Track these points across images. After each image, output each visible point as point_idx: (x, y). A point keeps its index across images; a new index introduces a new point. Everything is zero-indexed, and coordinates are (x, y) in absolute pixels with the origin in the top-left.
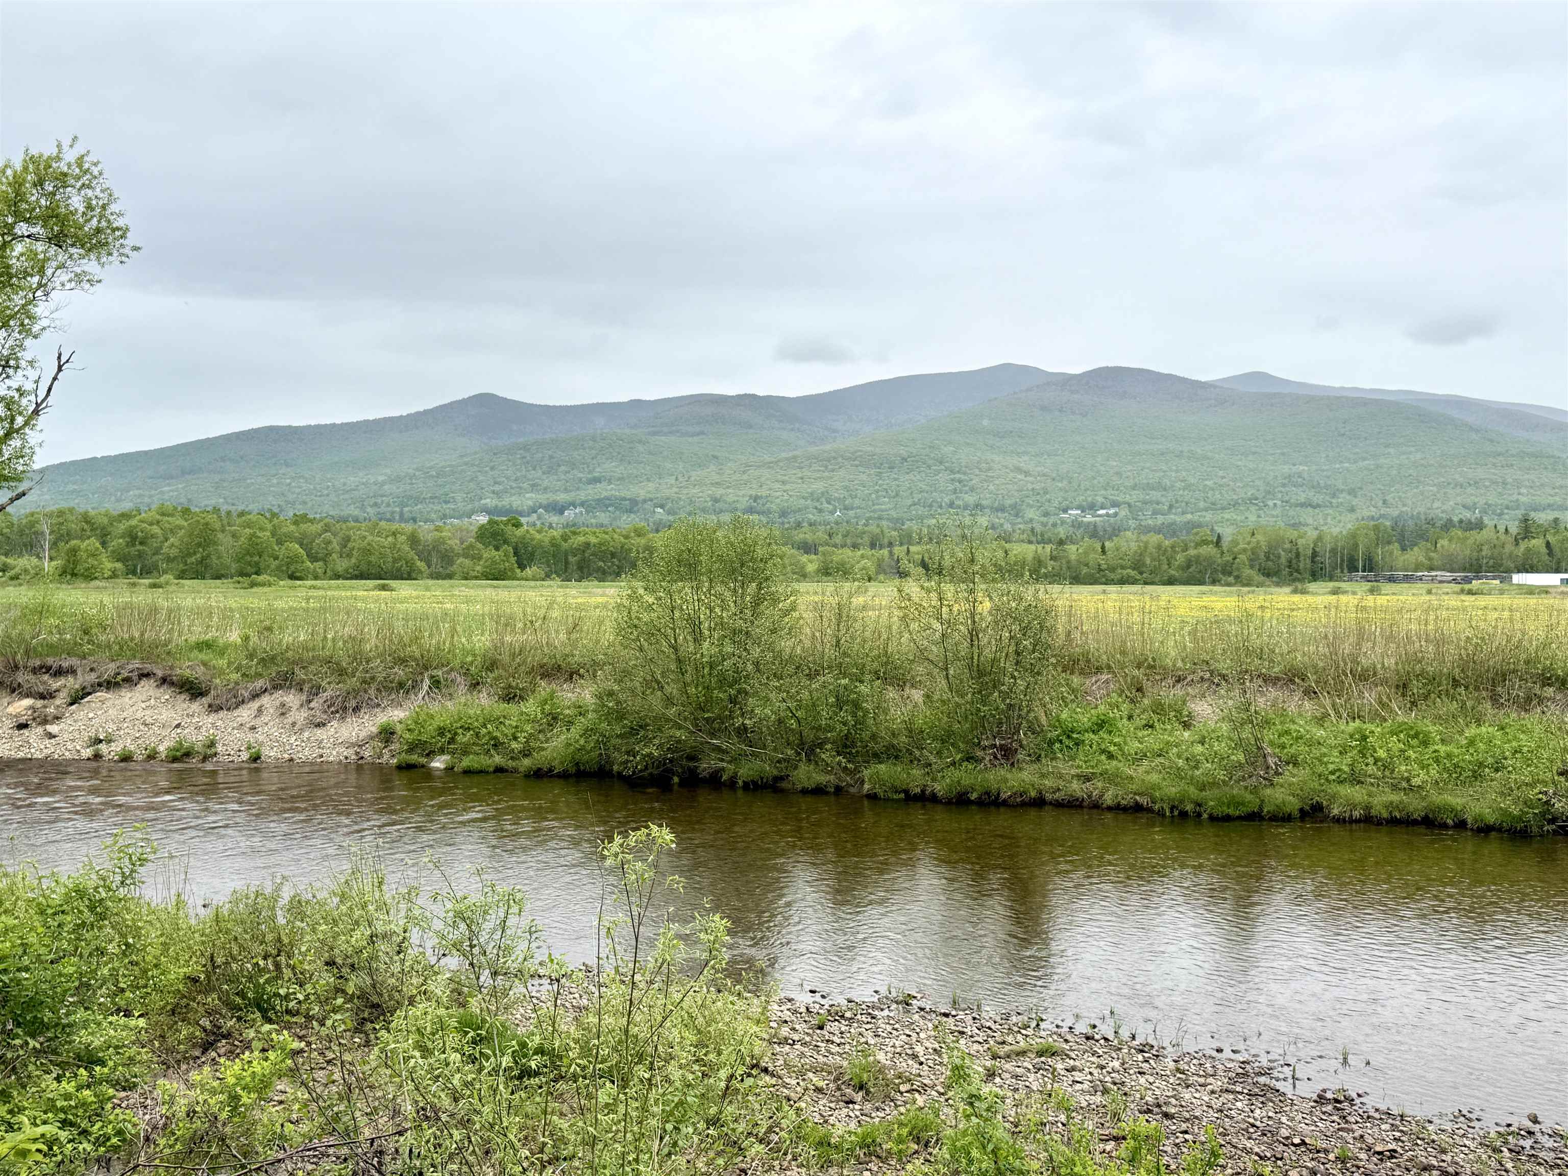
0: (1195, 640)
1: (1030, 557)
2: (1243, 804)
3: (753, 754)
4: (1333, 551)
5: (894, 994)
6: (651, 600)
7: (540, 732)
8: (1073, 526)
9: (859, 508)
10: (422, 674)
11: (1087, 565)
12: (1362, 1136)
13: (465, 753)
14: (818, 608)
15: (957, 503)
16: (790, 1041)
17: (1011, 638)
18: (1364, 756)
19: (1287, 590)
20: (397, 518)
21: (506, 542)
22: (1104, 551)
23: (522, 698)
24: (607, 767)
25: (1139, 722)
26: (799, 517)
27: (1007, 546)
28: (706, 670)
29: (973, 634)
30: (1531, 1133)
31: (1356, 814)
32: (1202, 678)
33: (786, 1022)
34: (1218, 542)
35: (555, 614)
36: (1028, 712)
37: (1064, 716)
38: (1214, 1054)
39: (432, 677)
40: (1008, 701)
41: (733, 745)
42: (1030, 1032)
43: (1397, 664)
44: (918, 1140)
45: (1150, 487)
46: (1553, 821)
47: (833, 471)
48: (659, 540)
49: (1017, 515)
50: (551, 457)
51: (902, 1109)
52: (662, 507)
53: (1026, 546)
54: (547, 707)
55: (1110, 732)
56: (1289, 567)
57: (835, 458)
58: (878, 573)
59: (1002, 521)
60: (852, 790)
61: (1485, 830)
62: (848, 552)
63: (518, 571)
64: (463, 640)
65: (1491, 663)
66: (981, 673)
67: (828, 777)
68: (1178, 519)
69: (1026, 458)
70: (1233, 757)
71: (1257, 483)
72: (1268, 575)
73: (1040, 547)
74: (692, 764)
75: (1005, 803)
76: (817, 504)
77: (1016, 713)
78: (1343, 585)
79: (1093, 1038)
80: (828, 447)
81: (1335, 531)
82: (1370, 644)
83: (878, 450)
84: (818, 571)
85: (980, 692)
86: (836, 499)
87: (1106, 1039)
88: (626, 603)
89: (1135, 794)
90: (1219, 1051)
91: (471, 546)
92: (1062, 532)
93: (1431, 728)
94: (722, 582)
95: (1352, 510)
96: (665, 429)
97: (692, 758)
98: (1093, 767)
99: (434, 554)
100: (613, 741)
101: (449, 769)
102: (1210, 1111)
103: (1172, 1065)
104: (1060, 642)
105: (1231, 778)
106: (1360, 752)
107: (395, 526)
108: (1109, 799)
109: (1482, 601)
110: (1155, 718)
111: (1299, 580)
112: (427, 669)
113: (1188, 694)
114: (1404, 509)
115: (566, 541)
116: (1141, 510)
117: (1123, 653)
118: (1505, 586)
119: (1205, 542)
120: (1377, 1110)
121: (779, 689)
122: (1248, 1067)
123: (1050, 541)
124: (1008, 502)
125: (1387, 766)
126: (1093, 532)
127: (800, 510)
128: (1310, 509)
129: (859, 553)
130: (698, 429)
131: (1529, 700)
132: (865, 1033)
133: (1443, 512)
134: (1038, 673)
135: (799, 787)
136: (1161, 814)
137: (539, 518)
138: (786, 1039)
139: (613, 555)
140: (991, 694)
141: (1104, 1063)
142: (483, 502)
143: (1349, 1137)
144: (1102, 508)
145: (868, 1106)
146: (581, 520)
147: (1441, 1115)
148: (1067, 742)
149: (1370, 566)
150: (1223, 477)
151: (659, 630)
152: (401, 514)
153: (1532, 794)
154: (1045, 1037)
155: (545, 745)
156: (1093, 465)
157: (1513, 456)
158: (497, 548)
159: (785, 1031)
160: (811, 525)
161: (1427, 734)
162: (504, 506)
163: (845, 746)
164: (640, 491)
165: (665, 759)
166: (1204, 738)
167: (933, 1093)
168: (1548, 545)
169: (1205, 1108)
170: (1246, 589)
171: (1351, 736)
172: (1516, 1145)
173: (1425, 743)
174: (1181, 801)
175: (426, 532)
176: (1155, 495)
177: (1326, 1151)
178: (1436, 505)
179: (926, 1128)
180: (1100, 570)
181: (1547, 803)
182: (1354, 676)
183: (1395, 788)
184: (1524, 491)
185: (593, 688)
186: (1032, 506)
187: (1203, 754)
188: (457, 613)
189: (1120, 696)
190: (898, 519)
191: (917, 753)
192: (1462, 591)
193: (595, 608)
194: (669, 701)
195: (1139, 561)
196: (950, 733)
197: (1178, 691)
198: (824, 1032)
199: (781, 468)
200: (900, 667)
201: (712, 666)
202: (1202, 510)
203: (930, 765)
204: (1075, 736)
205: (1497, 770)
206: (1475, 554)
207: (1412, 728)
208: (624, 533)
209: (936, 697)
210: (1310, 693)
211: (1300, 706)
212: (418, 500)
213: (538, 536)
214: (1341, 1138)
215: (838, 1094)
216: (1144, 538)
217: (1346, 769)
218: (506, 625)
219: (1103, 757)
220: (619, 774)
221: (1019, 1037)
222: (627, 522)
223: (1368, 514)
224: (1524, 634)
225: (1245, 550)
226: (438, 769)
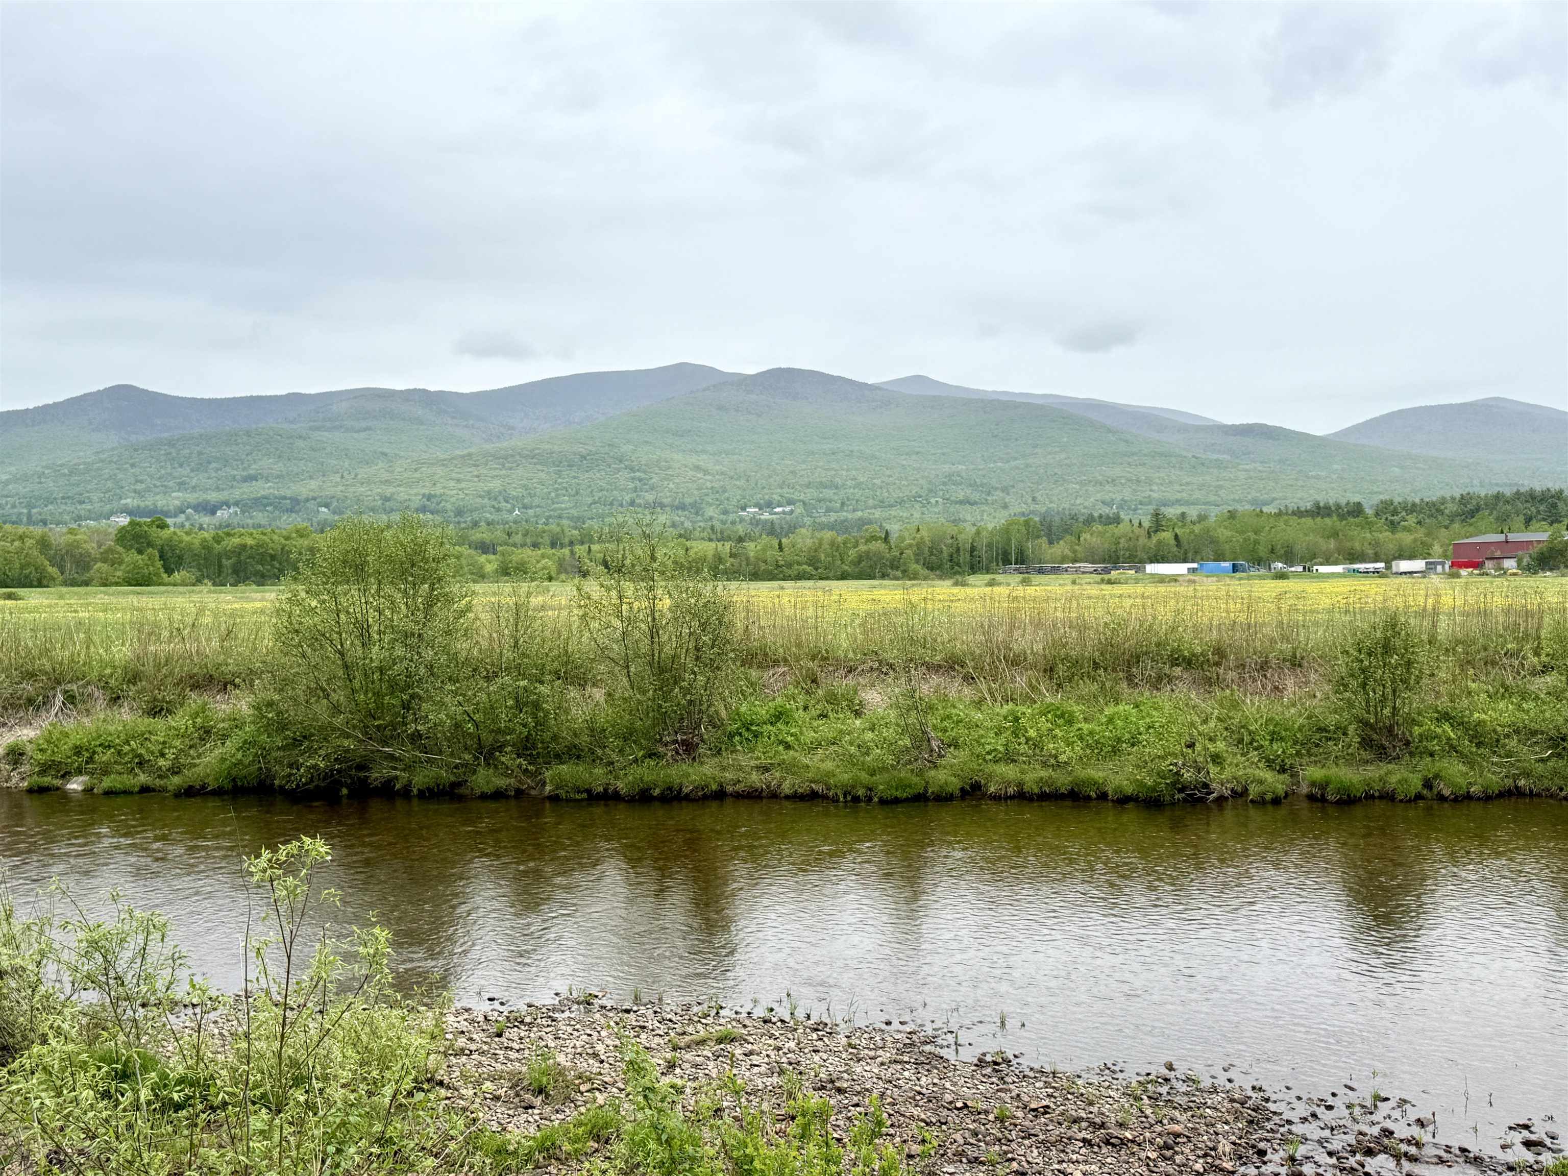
0: (865, 633)
1: (710, 554)
2: (910, 786)
3: (429, 761)
4: (989, 545)
5: (575, 995)
6: (314, 604)
7: (191, 747)
8: (751, 524)
9: (538, 506)
10: (54, 688)
11: (765, 562)
12: (1018, 1095)
13: (106, 772)
14: (496, 609)
15: (637, 501)
16: (467, 1052)
17: (691, 634)
18: (1017, 736)
19: (949, 582)
20: (25, 519)
21: (150, 544)
22: (781, 548)
23: (169, 712)
24: (268, 782)
25: (814, 713)
26: (475, 516)
27: (688, 544)
28: (376, 676)
29: (654, 632)
30: (1167, 1080)
31: (1011, 791)
32: (872, 668)
33: (463, 1032)
34: (886, 539)
35: (207, 620)
36: (709, 706)
37: (743, 709)
38: (884, 1027)
39: (66, 692)
40: (688, 697)
41: (405, 752)
42: (709, 1020)
43: (1044, 649)
44: (597, 1139)
45: (823, 485)
46: (1181, 791)
47: (511, 469)
48: (322, 541)
49: (697, 513)
50: (200, 453)
51: (583, 1110)
52: (327, 506)
53: (707, 543)
54: (199, 720)
55: (788, 723)
56: (951, 561)
57: (512, 456)
58: (559, 573)
59: (683, 519)
60: (533, 792)
61: (1123, 801)
62: (528, 551)
63: (165, 576)
64: (101, 651)
65: (1126, 646)
66: (662, 670)
67: (508, 781)
68: (850, 516)
69: (705, 457)
70: (900, 742)
71: (921, 481)
72: (931, 569)
73: (720, 544)
74: (362, 774)
75: (688, 798)
76: (495, 503)
77: (697, 708)
78: (999, 578)
79: (770, 1021)
80: (505, 444)
81: (990, 527)
82: (1020, 632)
83: (556, 448)
84: (497, 571)
85: (661, 689)
86: (516, 498)
87: (782, 1021)
88: (287, 607)
89: (811, 782)
90: (888, 1023)
91: (110, 550)
92: (741, 530)
93: (1076, 708)
94: (392, 582)
95: (1005, 507)
96: (328, 424)
97: (361, 767)
98: (771, 758)
99: (68, 559)
100: (274, 754)
101: (88, 791)
102: (880, 1082)
103: (844, 1041)
104: (737, 637)
105: (898, 763)
106: (1013, 732)
107: (21, 529)
108: (786, 788)
109: (1118, 590)
110: (829, 707)
111: (959, 573)
112: (59, 683)
113: (859, 684)
114: (1052, 505)
115: (219, 542)
116: (815, 508)
117: (799, 645)
118: (1140, 575)
119: (874, 538)
120: (1032, 1069)
121: (455, 693)
122: (914, 1037)
123: (729, 539)
124: (688, 500)
125: (1037, 745)
126: (771, 530)
127: (476, 509)
128: (968, 506)
129: (539, 552)
130: (364, 424)
131: (1159, 679)
132: (545, 1036)
133: (1085, 508)
134: (718, 668)
135: (478, 792)
136: (835, 800)
137: (188, 519)
138: (462, 1050)
139: (273, 557)
140: (672, 690)
141: (780, 1044)
142: (123, 502)
143: (1006, 1097)
144: (779, 506)
145: (548, 1109)
146: (235, 521)
147: (1088, 1070)
148: (746, 734)
149: (1022, 559)
150: (890, 476)
151: (324, 635)
152: (29, 516)
153: (1164, 765)
154: (724, 1024)
155: (197, 761)
156: (769, 465)
157: (1145, 455)
158: (140, 552)
159: (462, 1042)
160: (488, 524)
161: (1071, 714)
162: (147, 507)
163: (526, 747)
164: (304, 489)
165: (332, 770)
166: (874, 725)
167: (614, 1090)
168: (1176, 537)
169: (875, 1080)
170: (909, 583)
171: (1005, 718)
172: (1155, 1092)
173: (1070, 722)
174: (853, 787)
175: (59, 535)
176: (829, 493)
177: (986, 1112)
178: (1078, 501)
179: (607, 1125)
180: (778, 566)
181: (1177, 773)
182: (1007, 661)
183: (1045, 764)
184: (1155, 488)
185: (251, 699)
186: (711, 505)
187: (873, 740)
188: (93, 622)
189: (796, 687)
190: (578, 518)
191: (599, 752)
192: (1102, 580)
193: (254, 613)
194: (336, 709)
195: (814, 557)
196: (631, 731)
197: (850, 681)
198: (503, 1039)
199: (456, 466)
200: (581, 666)
201: (381, 670)
202: (871, 508)
203: (612, 763)
204: (754, 728)
205: (1133, 745)
206: (1114, 547)
207: (1058, 708)
208: (284, 533)
209: (617, 696)
210: (969, 679)
211: (960, 692)
212: (49, 501)
213: (187, 538)
214: (1000, 1098)
215: (517, 1100)
216: (817, 534)
217: (1001, 749)
218: (150, 634)
219: (781, 748)
220: (281, 787)
221: (699, 1026)
222: (288, 522)
223: (1020, 510)
224: (1154, 618)
225: (910, 545)
226: (75, 791)
